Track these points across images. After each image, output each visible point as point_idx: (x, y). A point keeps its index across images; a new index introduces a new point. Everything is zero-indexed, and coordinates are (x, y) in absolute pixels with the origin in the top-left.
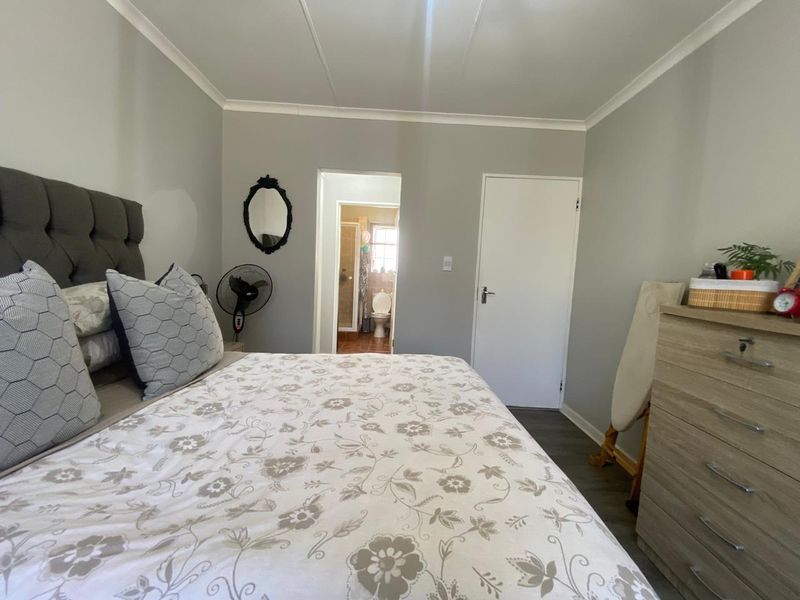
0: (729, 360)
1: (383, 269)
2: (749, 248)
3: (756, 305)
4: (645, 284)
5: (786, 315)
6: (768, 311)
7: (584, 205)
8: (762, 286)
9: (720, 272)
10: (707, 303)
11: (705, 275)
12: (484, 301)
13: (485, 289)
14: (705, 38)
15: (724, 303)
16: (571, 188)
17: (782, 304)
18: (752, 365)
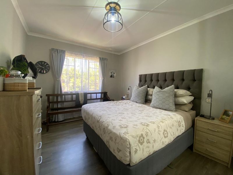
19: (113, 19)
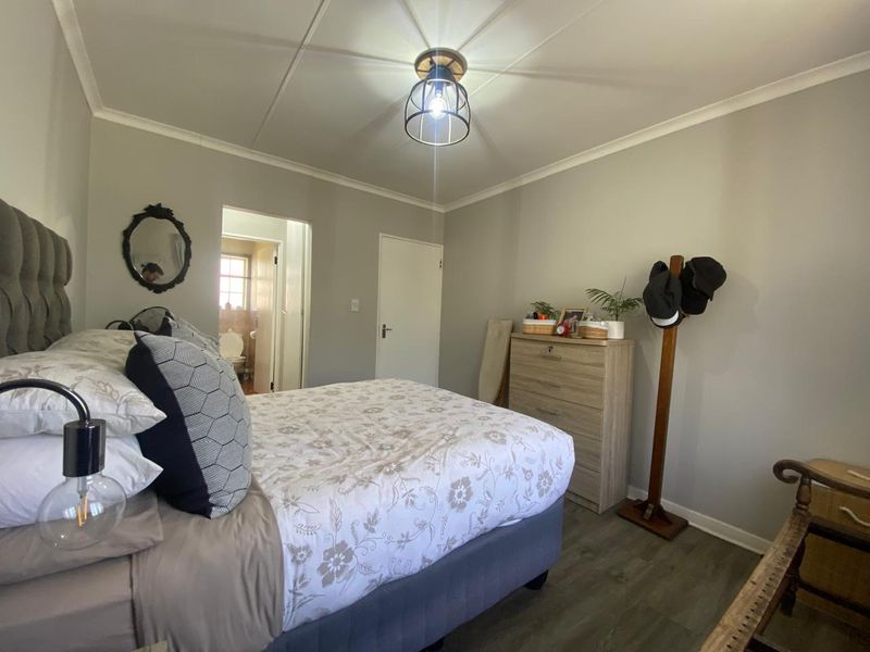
0: (544, 357)
1: (228, 305)
2: (542, 304)
3: (550, 332)
4: (491, 321)
5: (561, 335)
6: (554, 334)
7: (444, 264)
8: (551, 322)
9: (536, 317)
10: (531, 331)
11: (528, 317)
12: (384, 336)
13: (384, 326)
14: (517, 185)
15: (538, 331)
16: (436, 252)
17: (560, 330)
18: (553, 358)
19: (439, 103)
